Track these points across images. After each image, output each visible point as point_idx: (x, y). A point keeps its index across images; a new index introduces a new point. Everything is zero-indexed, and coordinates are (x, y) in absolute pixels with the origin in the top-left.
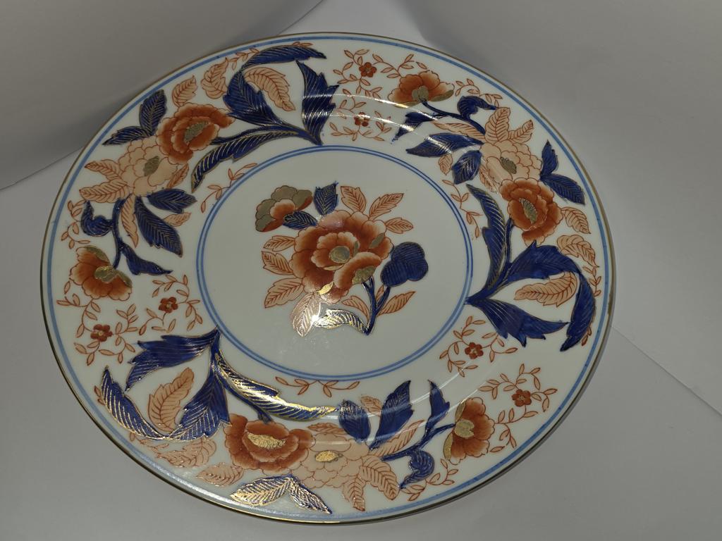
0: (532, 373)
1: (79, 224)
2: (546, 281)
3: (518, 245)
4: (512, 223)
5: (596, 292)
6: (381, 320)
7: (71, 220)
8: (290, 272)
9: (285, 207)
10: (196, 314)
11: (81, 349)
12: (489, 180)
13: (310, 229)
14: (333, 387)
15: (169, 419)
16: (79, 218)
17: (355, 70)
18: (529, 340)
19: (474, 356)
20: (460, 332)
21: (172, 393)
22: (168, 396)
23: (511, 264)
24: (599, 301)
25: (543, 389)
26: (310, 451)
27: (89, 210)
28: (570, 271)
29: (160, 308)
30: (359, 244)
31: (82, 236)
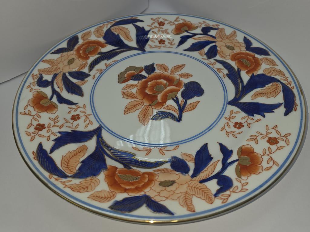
0: (273, 128)
1: (36, 83)
2: (265, 88)
3: (245, 77)
4: (239, 70)
5: (291, 87)
6: (185, 115)
7: (32, 81)
8: (136, 98)
9: (131, 73)
10: (89, 120)
11: (28, 134)
12: (224, 56)
13: (144, 80)
14: (165, 149)
15: (72, 168)
16: (36, 80)
17: (156, 24)
18: (266, 114)
19: (239, 128)
20: (228, 117)
21: (75, 155)
22: (73, 157)
23: (245, 86)
24: (295, 91)
25: (283, 134)
26: (156, 182)
27: (41, 77)
28: (274, 82)
29: (71, 119)
30: (168, 84)
31: (37, 87)
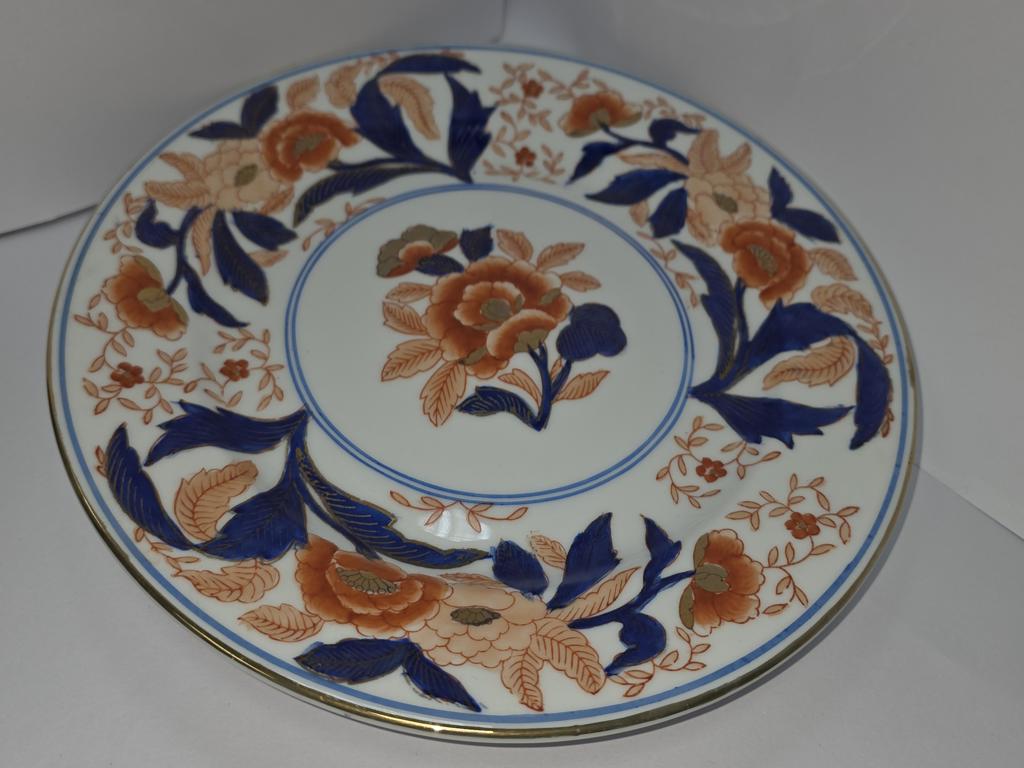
0: (811, 486)
1: (133, 225)
2: (807, 352)
3: (756, 312)
4: (742, 285)
5: (885, 358)
6: (559, 409)
7: (123, 218)
8: (423, 331)
9: (420, 249)
10: (275, 386)
11: (90, 389)
12: (703, 230)
13: (454, 276)
14: (484, 514)
15: (207, 521)
16: (135, 217)
17: (517, 89)
18: (797, 439)
19: (711, 478)
20: (685, 439)
21: (218, 485)
22: (211, 488)
23: (750, 342)
24: (894, 371)
25: (835, 509)
26: (443, 606)
28: (839, 333)
29: (222, 372)
30: (524, 299)
31: (133, 241)
